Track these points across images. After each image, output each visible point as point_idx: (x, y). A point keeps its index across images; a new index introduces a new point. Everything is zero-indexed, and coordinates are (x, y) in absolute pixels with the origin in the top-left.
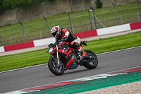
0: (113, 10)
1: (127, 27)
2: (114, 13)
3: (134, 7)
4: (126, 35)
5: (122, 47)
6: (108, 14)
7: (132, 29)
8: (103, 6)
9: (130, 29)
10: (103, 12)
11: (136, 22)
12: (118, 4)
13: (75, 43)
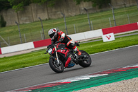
0: (17, 29)
1: (30, 45)
2: (18, 32)
3: (38, 26)
4: (30, 53)
5: (26, 65)
6: (12, 32)
7: (35, 47)
8: (7, 25)
9: (33, 47)
10: (7, 31)
11: (39, 40)
12: (21, 23)
13: (71, 44)
